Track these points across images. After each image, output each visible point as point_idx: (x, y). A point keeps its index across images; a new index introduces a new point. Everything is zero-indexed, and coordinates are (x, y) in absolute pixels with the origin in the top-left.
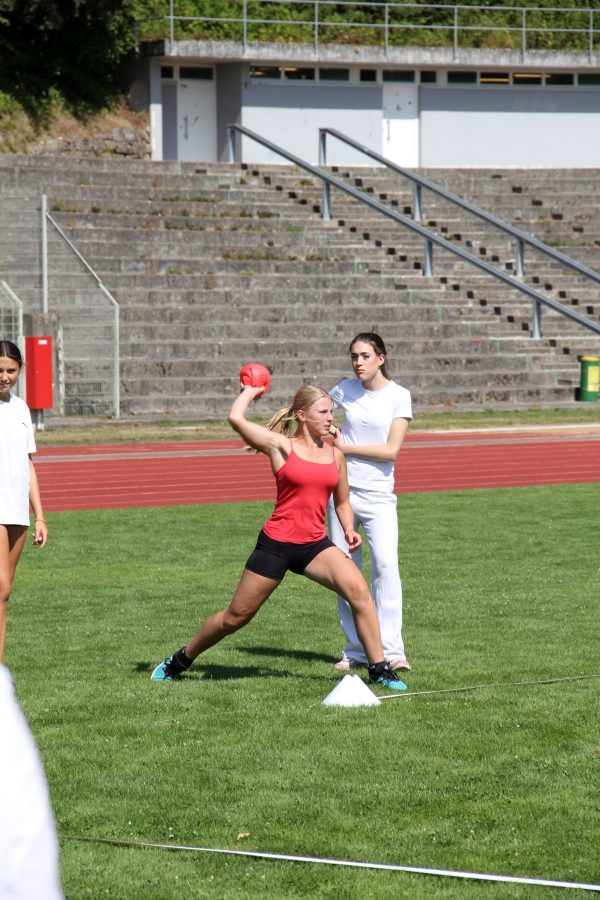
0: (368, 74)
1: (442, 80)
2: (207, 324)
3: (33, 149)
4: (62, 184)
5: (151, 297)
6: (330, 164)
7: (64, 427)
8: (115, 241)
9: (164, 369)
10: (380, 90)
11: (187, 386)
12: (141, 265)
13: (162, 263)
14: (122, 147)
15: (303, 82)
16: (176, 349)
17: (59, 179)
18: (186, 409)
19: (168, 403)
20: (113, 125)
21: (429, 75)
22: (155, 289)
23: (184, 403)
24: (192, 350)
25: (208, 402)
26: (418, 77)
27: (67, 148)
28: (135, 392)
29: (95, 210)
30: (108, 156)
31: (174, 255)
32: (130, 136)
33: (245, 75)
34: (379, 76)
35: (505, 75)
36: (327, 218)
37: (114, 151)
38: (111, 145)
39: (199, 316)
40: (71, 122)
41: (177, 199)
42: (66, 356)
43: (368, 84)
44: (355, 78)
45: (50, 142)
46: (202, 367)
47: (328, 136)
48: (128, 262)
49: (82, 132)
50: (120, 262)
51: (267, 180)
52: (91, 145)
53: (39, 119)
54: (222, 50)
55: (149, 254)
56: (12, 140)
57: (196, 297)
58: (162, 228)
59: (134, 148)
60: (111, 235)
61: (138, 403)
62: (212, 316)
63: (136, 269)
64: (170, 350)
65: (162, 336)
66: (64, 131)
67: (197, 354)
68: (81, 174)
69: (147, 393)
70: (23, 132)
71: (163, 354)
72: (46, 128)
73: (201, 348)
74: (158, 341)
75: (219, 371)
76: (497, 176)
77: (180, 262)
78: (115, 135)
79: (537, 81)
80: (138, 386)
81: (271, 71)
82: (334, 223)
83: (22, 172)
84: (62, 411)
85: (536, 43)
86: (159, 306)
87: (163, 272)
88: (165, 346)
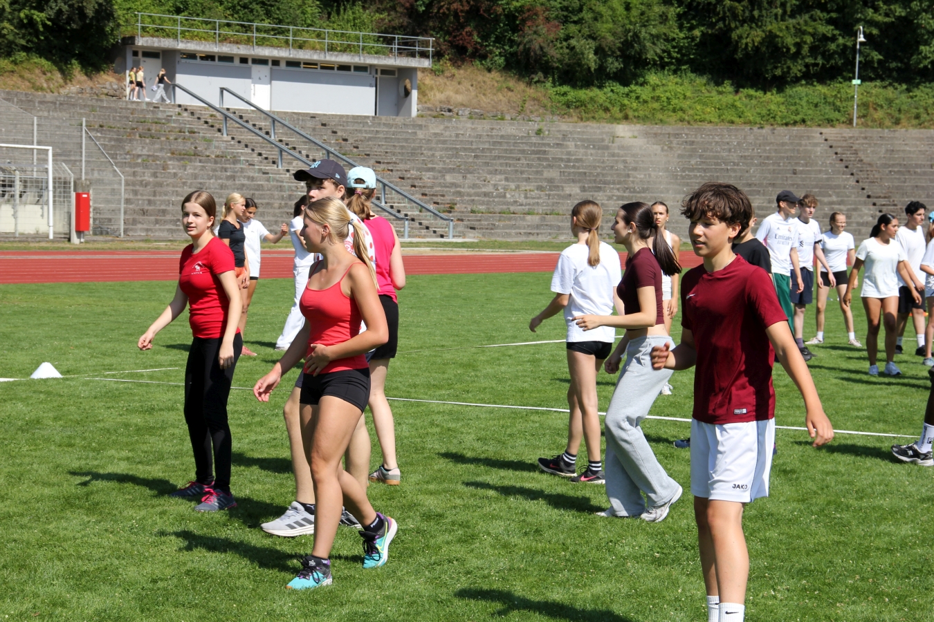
0: (244, 60)
1: (283, 65)
2: (165, 189)
3: (62, 91)
4: (82, 111)
5: (134, 174)
6: (226, 106)
7: (94, 241)
8: (113, 143)
9: (144, 212)
10: (250, 69)
11: (157, 222)
12: (128, 156)
13: (139, 156)
14: (111, 92)
15: (209, 62)
16: (150, 202)
17: (81, 109)
18: (157, 234)
19: (147, 230)
20: (106, 80)
21: (276, 62)
22: (136, 169)
23: (156, 231)
24: (158, 203)
25: (168, 230)
26: (270, 63)
27: (82, 91)
28: (129, 224)
29: (101, 126)
30: (103, 97)
31: (145, 152)
32: (115, 87)
33: (178, 57)
34: (250, 61)
35: (316, 64)
36: (225, 135)
37: (107, 95)
38: (105, 91)
39: (161, 185)
40: (84, 78)
41: (145, 122)
42: (94, 203)
43: (244, 65)
44: (237, 61)
45: (72, 88)
46: (164, 212)
47: (224, 91)
48: (121, 155)
49: (90, 83)
50: (117, 154)
51: (192, 114)
52: (94, 90)
53: (67, 76)
54: (167, 43)
55: (132, 151)
56: (52, 86)
57: (158, 175)
58: (137, 137)
59: (117, 93)
60: (111, 140)
61: (132, 230)
62: (168, 185)
63: (125, 159)
64: (146, 202)
65: (142, 195)
66: (79, 82)
67: (160, 205)
68: (93, 106)
69: (136, 225)
70: (57, 82)
71: (143, 204)
72: (71, 81)
73: (163, 202)
74: (139, 197)
75: (173, 215)
76: (313, 117)
77: (149, 156)
78: (107, 85)
79: (332, 68)
80: (131, 221)
81: (191, 56)
82: (229, 138)
83: (61, 104)
84: (91, 233)
85: (332, 48)
86: (138, 178)
87: (139, 161)
88: (144, 200)
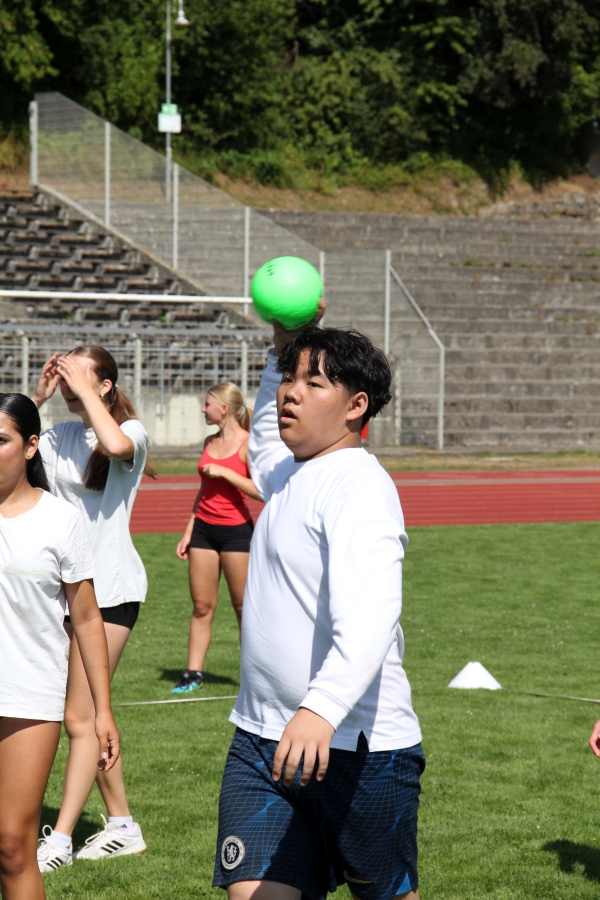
2: (573, 366)
4: (486, 242)
5: (525, 342)
8: (514, 292)
9: (511, 406)
11: (528, 422)
12: (528, 313)
13: (549, 312)
14: (571, 210)
16: (531, 389)
17: (483, 238)
18: (519, 442)
19: (501, 436)
20: (565, 191)
23: (518, 437)
24: (547, 389)
25: (541, 436)
27: (517, 211)
28: (475, 427)
29: (507, 265)
30: (557, 218)
31: (567, 304)
32: (580, 200)
37: (564, 214)
38: (561, 208)
39: (568, 359)
41: (593, 255)
42: (403, 392)
45: (502, 206)
46: (550, 405)
48: (515, 311)
49: (536, 198)
50: (507, 310)
52: (540, 208)
55: (543, 303)
56: (466, 204)
57: (571, 342)
58: (567, 279)
59: (585, 211)
60: (510, 286)
61: (471, 436)
62: (581, 359)
63: (523, 317)
64: (524, 389)
65: (523, 377)
67: (551, 393)
68: (505, 233)
69: (487, 427)
70: (477, 197)
71: (518, 393)
73: (555, 388)
74: (519, 381)
75: (567, 409)
77: (567, 311)
78: (566, 198)
80: (478, 421)
83: (448, 232)
84: (397, 442)
86: (532, 349)
87: (550, 319)
88: (519, 385)
